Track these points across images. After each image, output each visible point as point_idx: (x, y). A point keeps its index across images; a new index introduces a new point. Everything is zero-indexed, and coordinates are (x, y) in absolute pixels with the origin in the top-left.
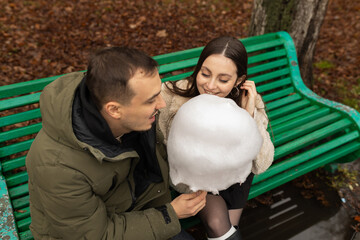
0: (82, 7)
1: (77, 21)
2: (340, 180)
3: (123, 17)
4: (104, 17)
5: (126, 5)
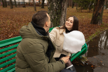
2: (83, 59)
3: (5, 35)
5: (5, 32)
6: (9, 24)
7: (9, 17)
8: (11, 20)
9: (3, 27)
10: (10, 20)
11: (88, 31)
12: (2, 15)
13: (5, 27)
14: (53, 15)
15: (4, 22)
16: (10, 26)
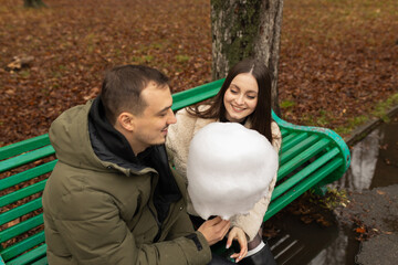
0: (24, 88)
1: (23, 101)
2: (332, 200)
3: (73, 91)
4: (53, 93)
5: (73, 80)
6: (91, 49)
7: (98, 20)
8: (101, 31)
9: (70, 60)
10: (96, 33)
11: (378, 77)
12: (75, 12)
13: (76, 60)
14: (227, 26)
15: (77, 38)
16: (93, 56)
